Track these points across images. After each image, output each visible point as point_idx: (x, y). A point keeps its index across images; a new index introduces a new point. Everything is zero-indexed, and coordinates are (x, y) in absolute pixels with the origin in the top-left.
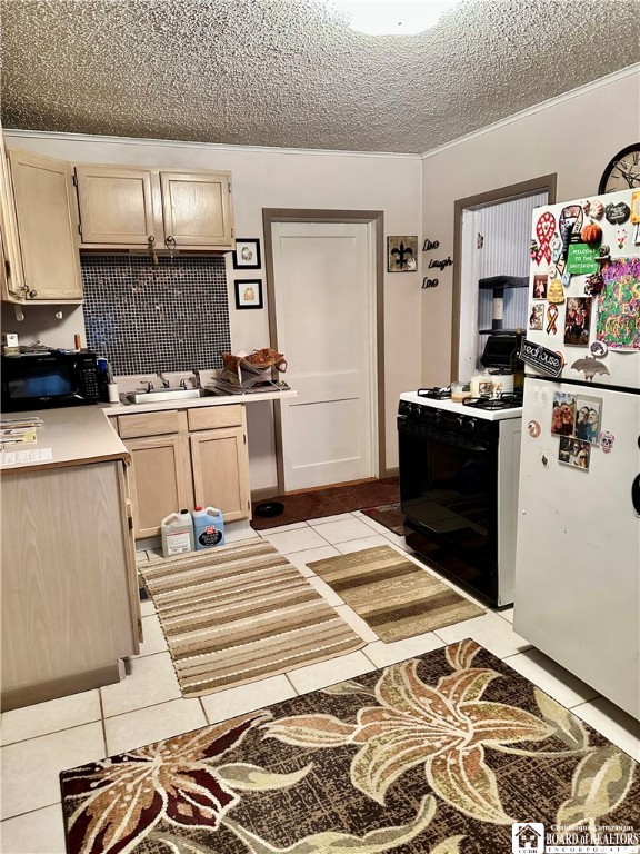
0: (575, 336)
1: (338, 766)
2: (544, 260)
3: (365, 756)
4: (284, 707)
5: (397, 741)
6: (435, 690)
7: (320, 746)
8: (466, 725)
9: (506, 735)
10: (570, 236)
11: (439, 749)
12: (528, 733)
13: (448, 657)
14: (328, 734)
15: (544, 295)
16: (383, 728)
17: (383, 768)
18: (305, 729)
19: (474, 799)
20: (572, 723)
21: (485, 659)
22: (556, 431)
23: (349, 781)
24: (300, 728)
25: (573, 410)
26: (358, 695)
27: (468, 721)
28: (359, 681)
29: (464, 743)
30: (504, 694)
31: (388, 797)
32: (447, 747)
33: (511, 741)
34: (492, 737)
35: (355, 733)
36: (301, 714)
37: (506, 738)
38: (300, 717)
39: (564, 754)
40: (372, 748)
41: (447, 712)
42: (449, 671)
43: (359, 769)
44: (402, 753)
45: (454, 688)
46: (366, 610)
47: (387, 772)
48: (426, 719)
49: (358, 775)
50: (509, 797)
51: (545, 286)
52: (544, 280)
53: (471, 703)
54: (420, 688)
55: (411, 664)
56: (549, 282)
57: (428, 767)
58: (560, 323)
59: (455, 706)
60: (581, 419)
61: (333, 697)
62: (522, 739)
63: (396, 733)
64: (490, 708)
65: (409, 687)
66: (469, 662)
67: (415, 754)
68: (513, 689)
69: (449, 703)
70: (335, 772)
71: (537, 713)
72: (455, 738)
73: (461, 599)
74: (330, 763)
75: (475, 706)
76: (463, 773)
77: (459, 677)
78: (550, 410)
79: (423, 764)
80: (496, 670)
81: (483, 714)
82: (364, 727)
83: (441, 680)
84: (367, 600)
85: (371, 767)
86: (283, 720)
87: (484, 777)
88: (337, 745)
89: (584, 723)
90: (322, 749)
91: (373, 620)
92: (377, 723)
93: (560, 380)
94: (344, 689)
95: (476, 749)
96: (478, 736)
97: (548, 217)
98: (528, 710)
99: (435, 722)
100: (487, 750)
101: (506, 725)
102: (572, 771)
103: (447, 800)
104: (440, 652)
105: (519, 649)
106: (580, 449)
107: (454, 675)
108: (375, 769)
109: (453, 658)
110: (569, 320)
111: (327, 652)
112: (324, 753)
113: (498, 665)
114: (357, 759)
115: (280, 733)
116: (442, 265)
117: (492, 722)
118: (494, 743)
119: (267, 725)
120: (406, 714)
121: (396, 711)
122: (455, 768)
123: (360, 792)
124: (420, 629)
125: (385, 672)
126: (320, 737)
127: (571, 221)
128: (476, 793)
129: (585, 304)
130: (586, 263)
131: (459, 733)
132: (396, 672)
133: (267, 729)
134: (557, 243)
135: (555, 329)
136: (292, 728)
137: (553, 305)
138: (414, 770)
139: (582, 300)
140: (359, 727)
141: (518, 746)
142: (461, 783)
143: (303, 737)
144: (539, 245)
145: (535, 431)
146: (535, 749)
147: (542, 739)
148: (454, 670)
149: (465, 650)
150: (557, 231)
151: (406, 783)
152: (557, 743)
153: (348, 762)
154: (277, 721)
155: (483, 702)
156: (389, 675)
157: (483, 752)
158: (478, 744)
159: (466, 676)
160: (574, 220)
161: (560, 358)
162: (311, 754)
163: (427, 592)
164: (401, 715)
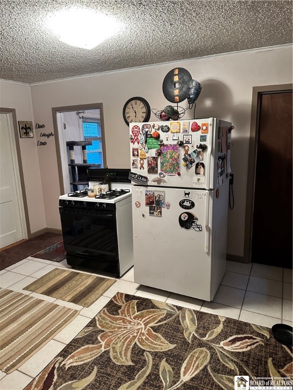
0: (152, 170)
1: (106, 361)
2: (136, 143)
3: (114, 352)
4: (64, 352)
5: (121, 341)
6: (120, 316)
7: (93, 358)
8: (139, 323)
9: (154, 319)
10: (147, 135)
11: (137, 336)
12: (159, 316)
13: (115, 302)
14: (93, 352)
15: (138, 155)
16: (112, 339)
17: (123, 352)
18: (82, 356)
19: (160, 345)
20: (169, 306)
21: (129, 298)
22: (147, 204)
23: (114, 363)
24: (79, 356)
25: (154, 196)
26: (93, 332)
27: (139, 321)
28: (89, 327)
29: (143, 329)
30: (143, 307)
31: (133, 361)
32: (139, 333)
33: (157, 321)
34: (150, 323)
35: (103, 346)
36: (75, 351)
37: (154, 321)
38: (75, 352)
39: (173, 317)
40: (114, 348)
41: (130, 322)
42: (120, 307)
43: (115, 358)
44: (126, 344)
45: (126, 312)
46: (69, 298)
47: (126, 353)
48: (124, 328)
49: (117, 360)
50: (169, 339)
51: (138, 152)
52: (137, 150)
53: (135, 315)
54: (114, 318)
55: (104, 311)
56: (139, 151)
57: (138, 343)
58: (146, 165)
59: (131, 318)
60: (157, 199)
61: (83, 337)
62: (159, 319)
63: (118, 338)
64: (142, 313)
65: (110, 319)
66: (124, 301)
67: (130, 341)
68: (145, 303)
69: (128, 318)
70: (107, 364)
71: (158, 308)
72: (139, 329)
73: (104, 279)
74: (102, 362)
75: (137, 315)
76: (150, 339)
77: (125, 308)
78: (144, 197)
79: (136, 343)
80: (135, 299)
81: (141, 317)
82: (104, 342)
83: (119, 311)
84: (66, 294)
85: (119, 355)
86: (69, 357)
87: (157, 337)
88: (100, 354)
89: (173, 305)
90: (95, 359)
91: (75, 300)
92: (108, 338)
93: (147, 186)
94: (85, 332)
95: (148, 329)
96: (146, 325)
97: (136, 127)
98: (154, 308)
99: (129, 327)
100: (151, 327)
101: (151, 317)
102: (179, 321)
103: (152, 350)
104: (111, 302)
105: (136, 289)
106: (158, 209)
107: (122, 308)
108: (121, 355)
109: (118, 302)
110: (149, 164)
111: (66, 322)
112: (97, 360)
113: (134, 298)
114: (111, 355)
115: (73, 363)
116: (48, 136)
117: (146, 318)
118: (152, 324)
119: (63, 363)
120: (116, 329)
121: (112, 330)
122: (146, 339)
123: (122, 365)
124: (97, 296)
125: (97, 318)
126: (91, 355)
127: (147, 130)
128: (159, 343)
129: (155, 159)
130: (154, 145)
131: (139, 327)
132: (101, 316)
133: (65, 364)
134: (142, 137)
135: (143, 168)
136: (76, 358)
137: (142, 159)
138: (134, 347)
139: (154, 158)
140: (103, 343)
141: (160, 321)
142: (152, 343)
143: (83, 359)
144: (133, 137)
145: (138, 205)
146: (165, 320)
147: (164, 315)
148: (121, 306)
149: (119, 297)
150: (141, 132)
151: (135, 353)
152: (169, 315)
153: (109, 358)
154: (67, 359)
155: (139, 313)
156: (99, 319)
157: (151, 329)
158: (148, 327)
159: (127, 306)
160: (148, 129)
161: (147, 178)
162: (92, 363)
163: (89, 281)
164: (115, 331)
